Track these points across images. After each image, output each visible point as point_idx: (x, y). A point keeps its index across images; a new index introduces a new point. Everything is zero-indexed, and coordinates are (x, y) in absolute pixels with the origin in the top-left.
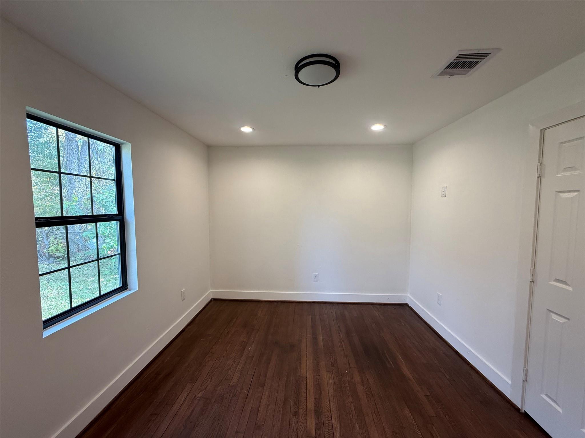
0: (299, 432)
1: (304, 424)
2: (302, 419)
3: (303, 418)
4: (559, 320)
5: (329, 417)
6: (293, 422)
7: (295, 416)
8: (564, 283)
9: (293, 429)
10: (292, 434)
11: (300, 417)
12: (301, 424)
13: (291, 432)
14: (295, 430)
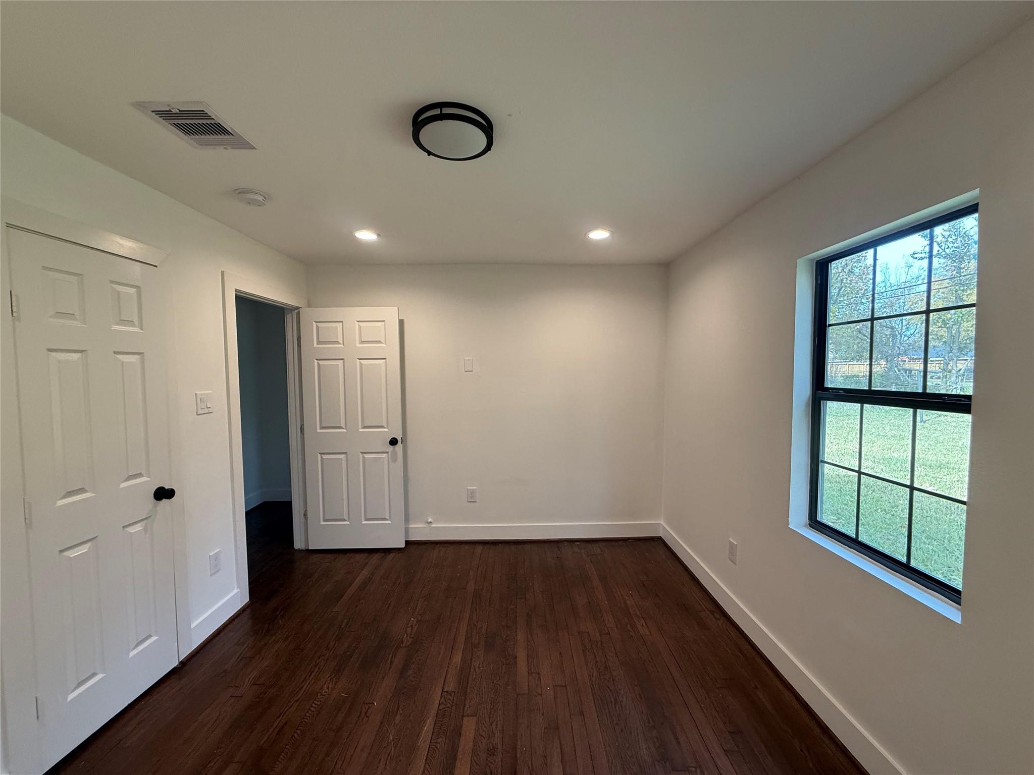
0: (487, 720)
1: (480, 734)
2: (482, 742)
3: (480, 743)
4: (79, 553)
5: (433, 749)
6: (496, 735)
7: (493, 747)
8: (82, 490)
9: (497, 725)
10: (499, 718)
11: (485, 745)
12: (483, 734)
13: (500, 721)
14: (494, 724)
